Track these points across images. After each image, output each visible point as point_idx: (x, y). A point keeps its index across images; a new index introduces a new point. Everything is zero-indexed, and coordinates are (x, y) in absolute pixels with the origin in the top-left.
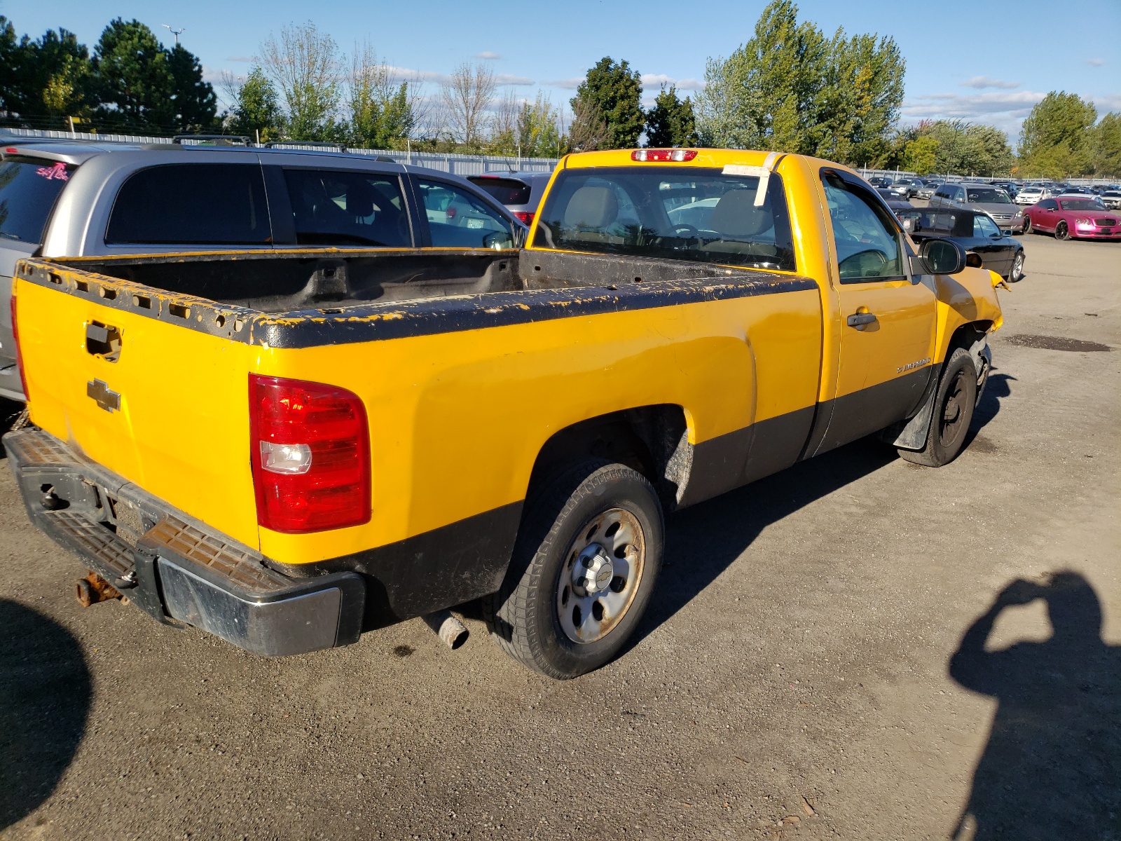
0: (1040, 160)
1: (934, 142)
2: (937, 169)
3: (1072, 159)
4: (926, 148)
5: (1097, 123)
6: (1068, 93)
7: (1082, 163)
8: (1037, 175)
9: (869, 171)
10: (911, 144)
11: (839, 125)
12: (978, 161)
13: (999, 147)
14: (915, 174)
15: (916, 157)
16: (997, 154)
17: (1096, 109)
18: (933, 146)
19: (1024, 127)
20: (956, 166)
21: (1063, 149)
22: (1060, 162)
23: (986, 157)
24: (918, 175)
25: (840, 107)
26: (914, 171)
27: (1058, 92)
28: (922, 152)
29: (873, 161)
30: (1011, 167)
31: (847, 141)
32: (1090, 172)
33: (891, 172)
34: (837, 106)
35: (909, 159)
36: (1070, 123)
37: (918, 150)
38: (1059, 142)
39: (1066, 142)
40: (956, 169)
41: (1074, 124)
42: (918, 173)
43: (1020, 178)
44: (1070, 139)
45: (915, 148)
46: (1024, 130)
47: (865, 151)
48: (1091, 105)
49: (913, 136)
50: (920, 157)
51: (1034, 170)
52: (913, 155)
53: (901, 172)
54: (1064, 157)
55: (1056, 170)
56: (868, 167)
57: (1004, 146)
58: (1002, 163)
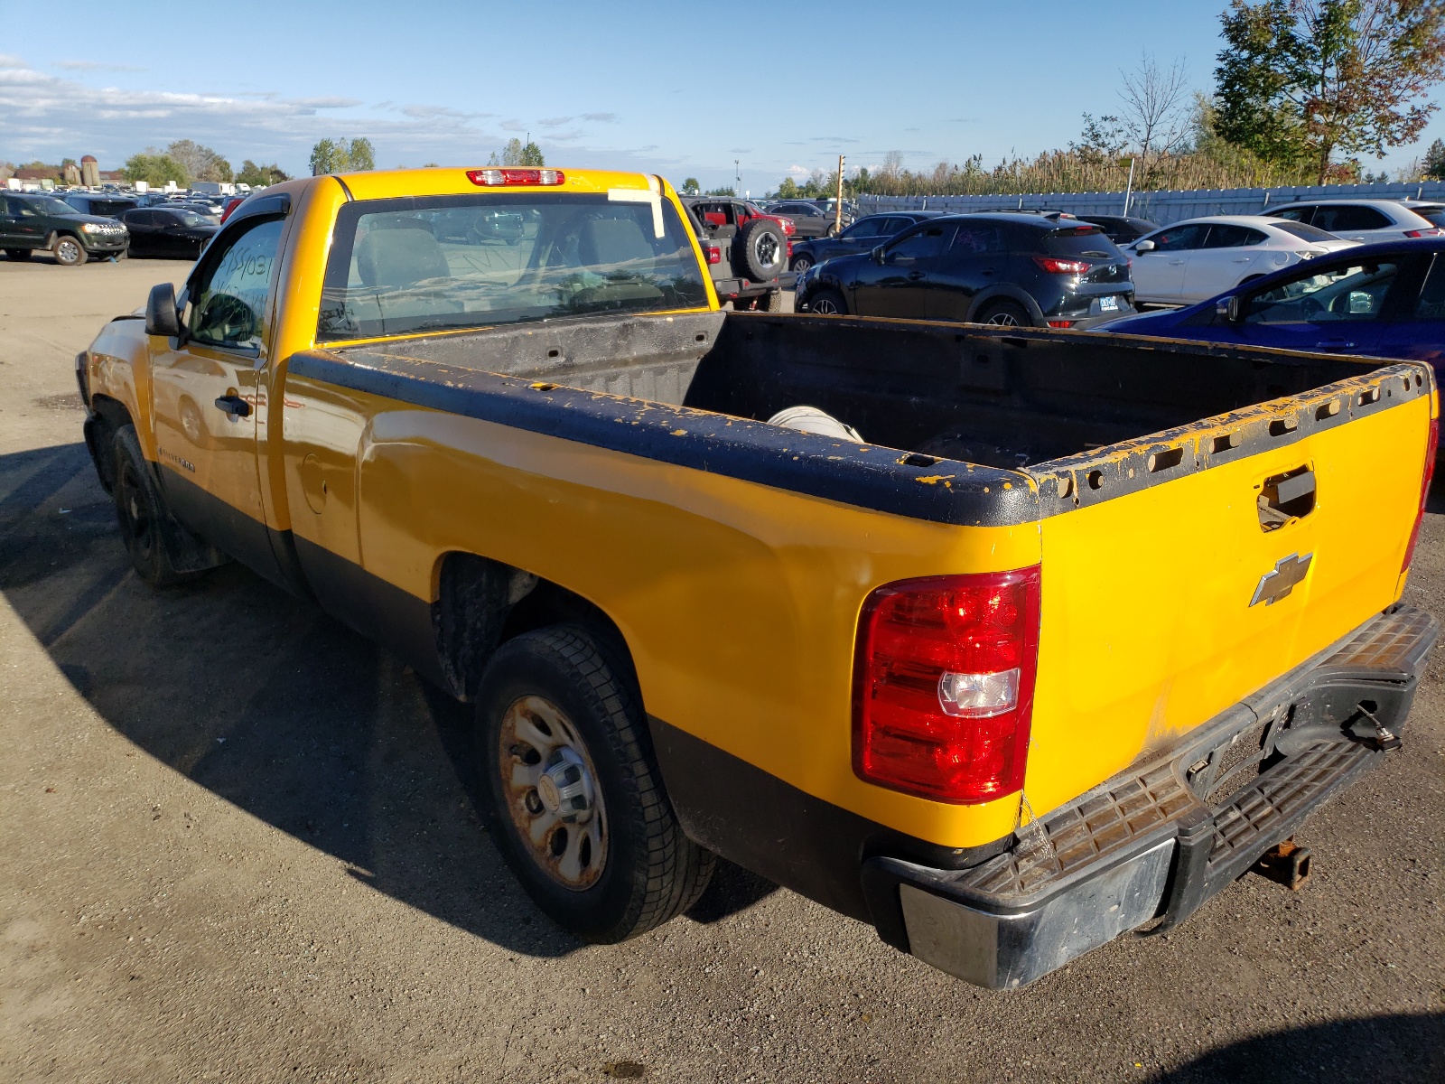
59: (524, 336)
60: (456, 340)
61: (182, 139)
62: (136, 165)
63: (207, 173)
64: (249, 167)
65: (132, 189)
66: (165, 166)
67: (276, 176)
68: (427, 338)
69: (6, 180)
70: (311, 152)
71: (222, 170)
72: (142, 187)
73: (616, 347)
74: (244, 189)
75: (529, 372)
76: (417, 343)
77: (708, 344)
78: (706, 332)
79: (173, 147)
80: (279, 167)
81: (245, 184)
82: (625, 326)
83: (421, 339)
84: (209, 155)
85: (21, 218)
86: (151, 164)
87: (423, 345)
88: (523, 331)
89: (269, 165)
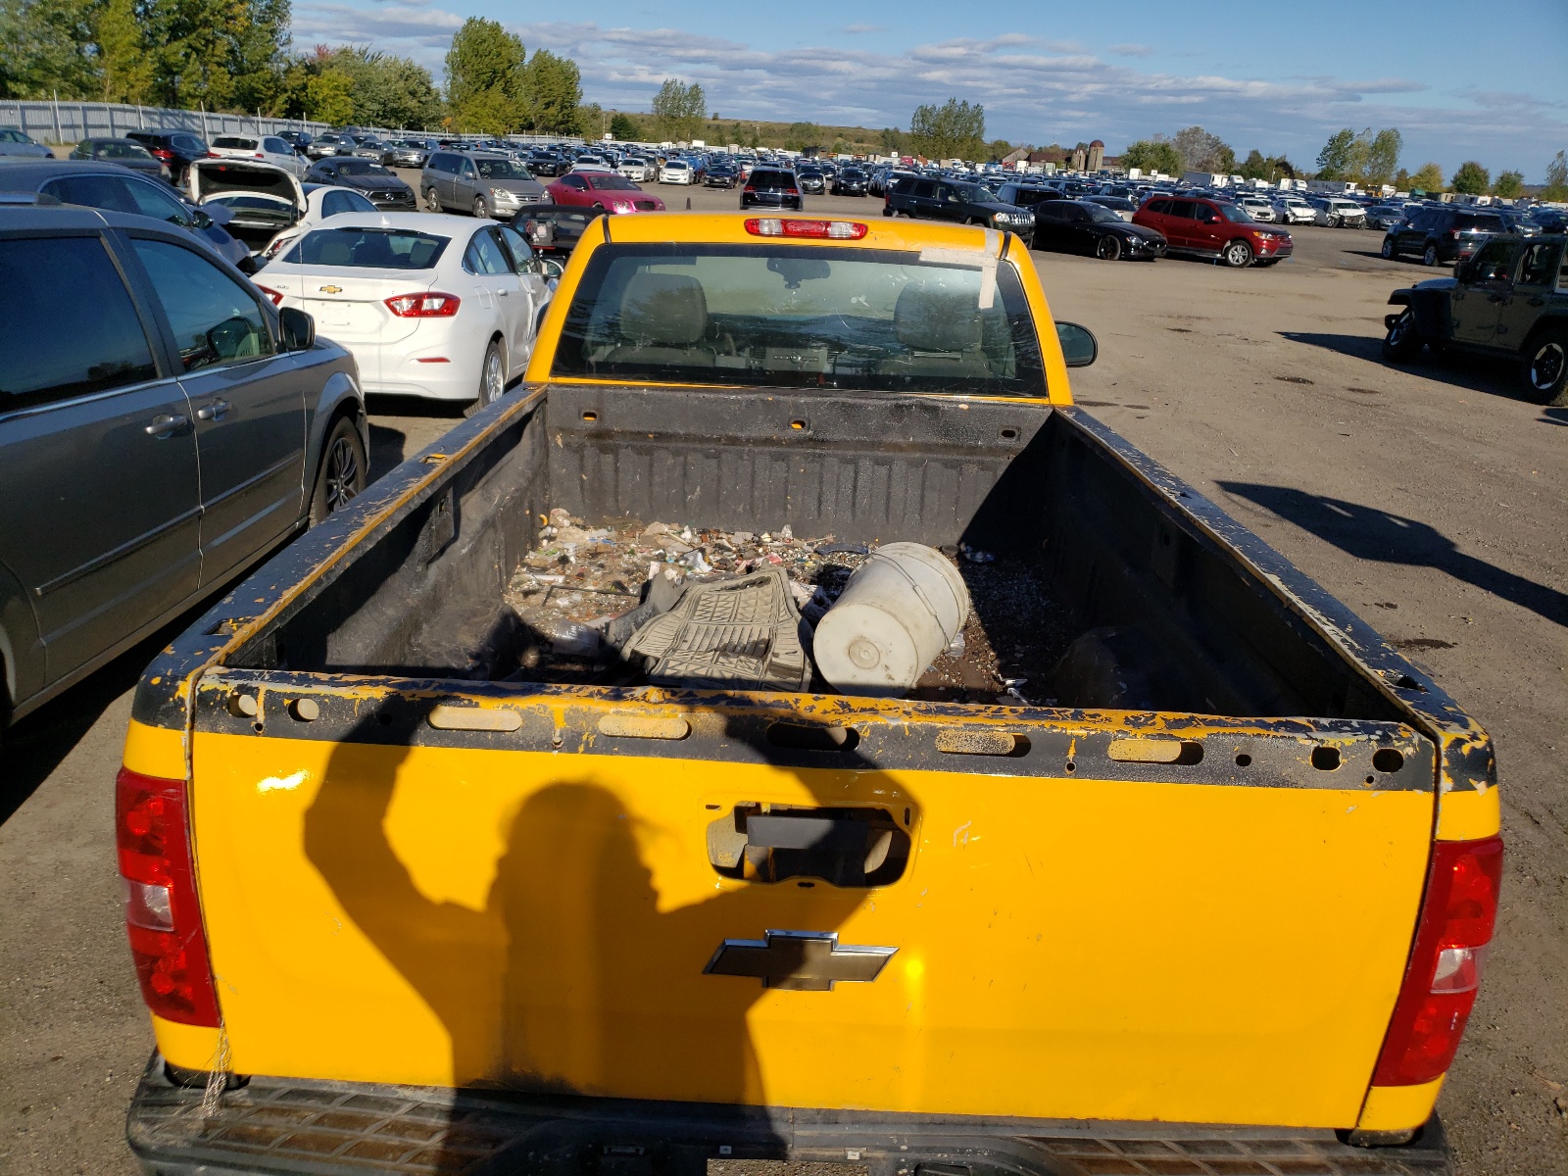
0: (474, 110)
1: (346, 80)
2: (355, 118)
3: (510, 110)
4: (336, 88)
5: (526, 61)
6: (489, 20)
7: (521, 114)
8: (474, 129)
9: (265, 119)
10: (313, 81)
11: (206, 46)
12: (402, 107)
13: (423, 89)
14: (329, 125)
15: (324, 100)
16: (423, 99)
17: (523, 42)
18: (346, 85)
19: (447, 62)
20: (378, 116)
21: (496, 95)
22: (498, 111)
23: (412, 103)
24: (333, 128)
25: (201, 16)
26: (327, 121)
27: (478, 18)
28: (332, 93)
29: (267, 105)
30: (444, 118)
31: (223, 73)
32: (529, 127)
33: (296, 121)
34: (196, 14)
35: (317, 104)
36: (499, 60)
37: (326, 91)
38: (491, 85)
39: (499, 86)
40: (379, 120)
41: (502, 63)
42: (332, 123)
43: (457, 133)
44: (501, 82)
45: (321, 87)
46: (447, 66)
47: (253, 90)
48: (516, 37)
49: (312, 69)
50: (331, 101)
51: (469, 122)
52: (320, 98)
53: (309, 123)
54: (500, 105)
55: (495, 122)
56: (264, 114)
57: (428, 88)
58: (432, 113)
59: (763, 401)
60: (679, 395)
61: (1193, 126)
62: (1137, 152)
63: (1208, 162)
64: (1255, 156)
65: (1125, 176)
66: (1163, 154)
67: (1280, 169)
68: (649, 388)
69: (1016, 162)
70: (1325, 143)
71: (1224, 160)
72: (1135, 174)
73: (885, 429)
74: (1237, 181)
75: (767, 439)
76: (636, 392)
77: (1021, 444)
78: (1019, 429)
79: (1182, 134)
80: (1288, 160)
81: (1240, 177)
82: (899, 407)
83: (642, 388)
84: (1215, 144)
85: (946, 203)
86: (1151, 151)
87: (642, 395)
88: (762, 396)
89: (1277, 157)
